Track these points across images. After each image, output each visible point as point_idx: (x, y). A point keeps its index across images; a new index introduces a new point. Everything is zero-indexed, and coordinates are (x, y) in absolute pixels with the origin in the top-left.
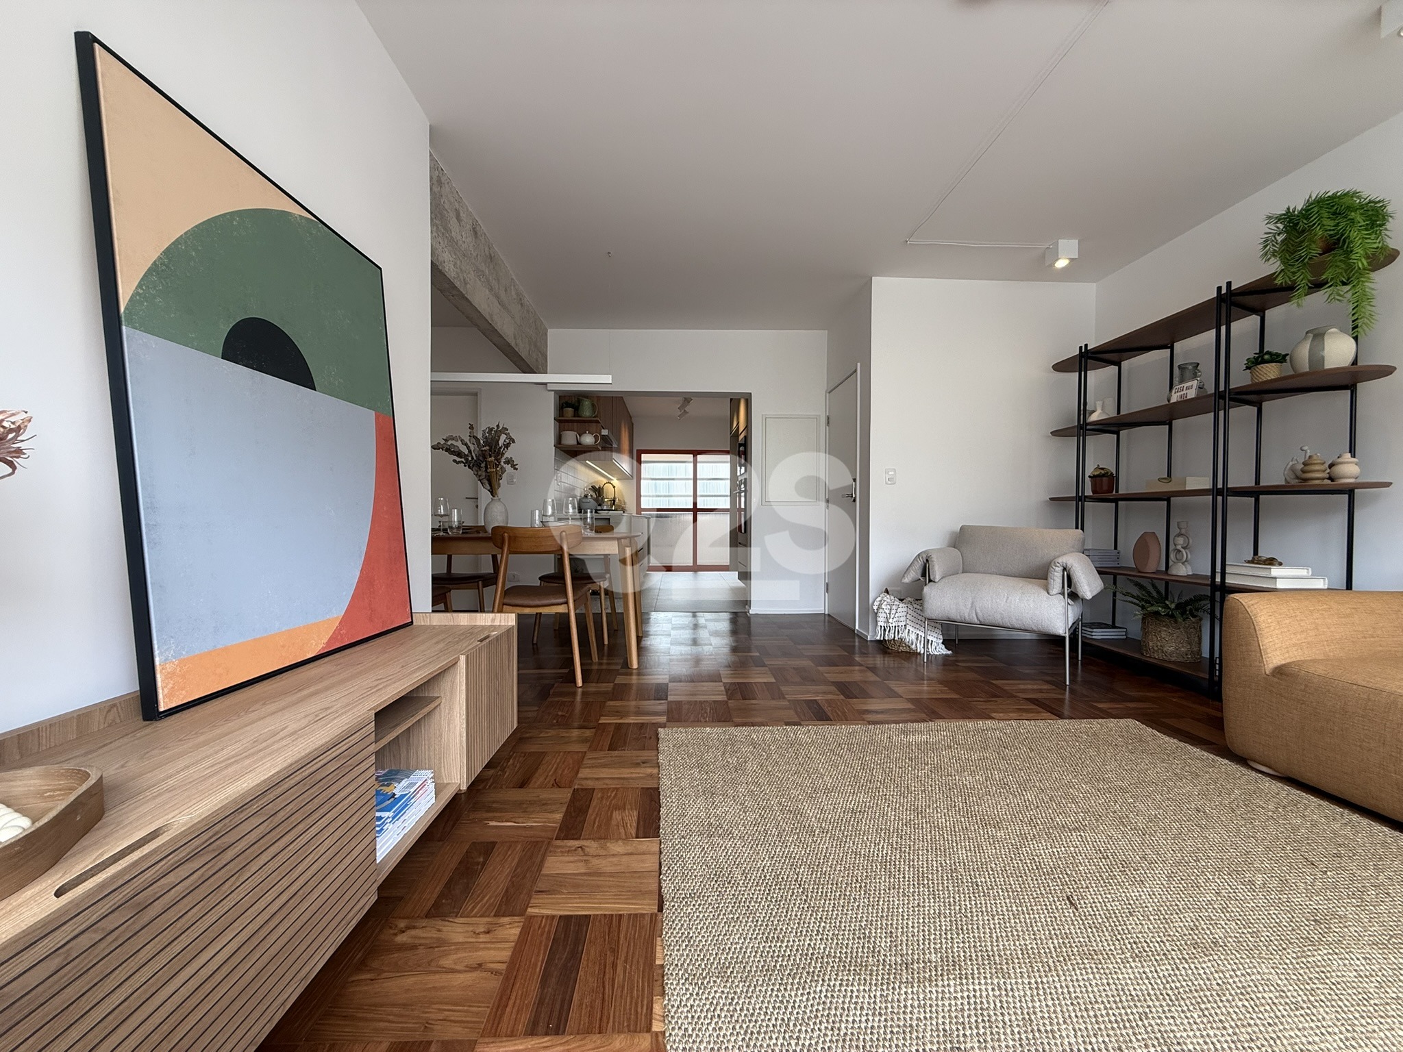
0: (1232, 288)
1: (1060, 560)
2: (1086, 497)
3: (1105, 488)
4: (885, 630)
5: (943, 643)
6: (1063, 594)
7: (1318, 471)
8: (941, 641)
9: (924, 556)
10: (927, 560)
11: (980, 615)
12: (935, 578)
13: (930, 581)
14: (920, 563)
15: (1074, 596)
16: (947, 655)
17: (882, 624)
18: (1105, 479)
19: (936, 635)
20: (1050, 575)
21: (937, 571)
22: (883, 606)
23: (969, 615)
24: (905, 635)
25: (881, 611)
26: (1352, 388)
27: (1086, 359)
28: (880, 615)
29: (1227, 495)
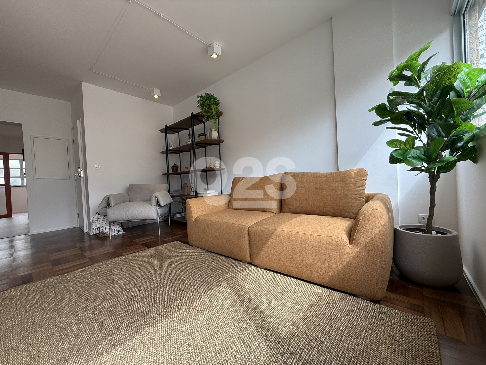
0: (194, 114)
1: (154, 194)
2: (170, 173)
3: (175, 170)
4: (96, 229)
5: (122, 230)
6: (156, 205)
7: (212, 165)
8: (121, 229)
9: (107, 197)
10: (108, 199)
11: (129, 217)
12: (112, 205)
13: (110, 207)
14: (105, 200)
15: (159, 205)
16: (124, 234)
17: (94, 227)
18: (175, 168)
19: (118, 227)
20: (152, 199)
21: (112, 203)
22: (94, 220)
23: (125, 217)
24: (104, 230)
25: (93, 222)
26: (219, 145)
27: (167, 130)
28: (93, 223)
29: (197, 172)
